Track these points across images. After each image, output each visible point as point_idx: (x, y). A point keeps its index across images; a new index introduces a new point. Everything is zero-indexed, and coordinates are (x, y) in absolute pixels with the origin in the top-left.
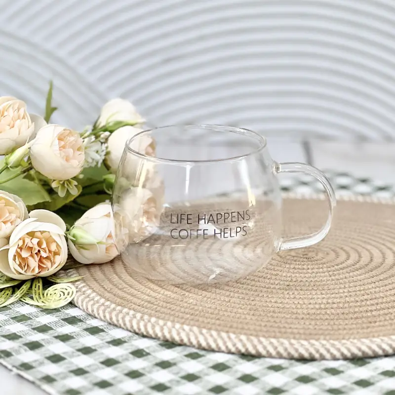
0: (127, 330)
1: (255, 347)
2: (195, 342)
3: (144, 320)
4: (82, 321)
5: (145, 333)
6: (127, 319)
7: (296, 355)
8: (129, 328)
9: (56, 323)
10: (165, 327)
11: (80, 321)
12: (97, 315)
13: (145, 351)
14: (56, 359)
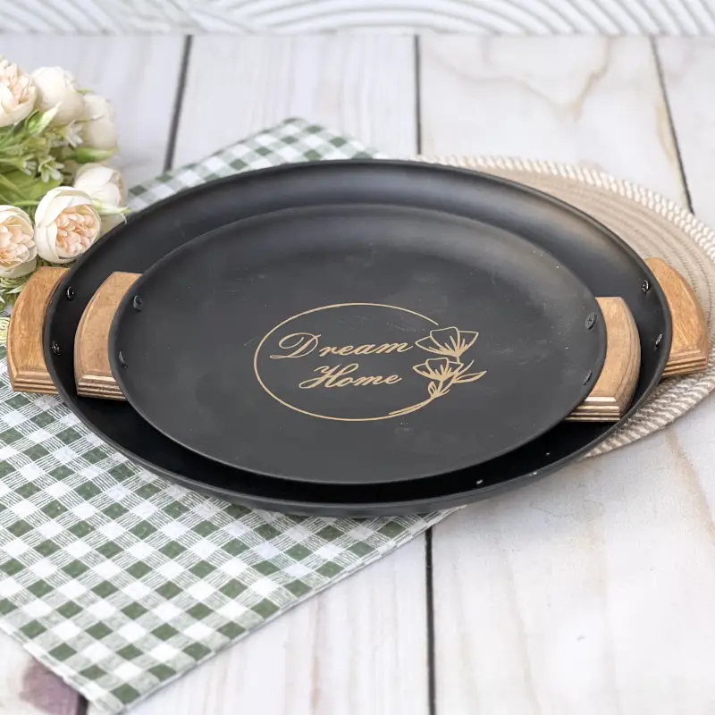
13: (60, 505)
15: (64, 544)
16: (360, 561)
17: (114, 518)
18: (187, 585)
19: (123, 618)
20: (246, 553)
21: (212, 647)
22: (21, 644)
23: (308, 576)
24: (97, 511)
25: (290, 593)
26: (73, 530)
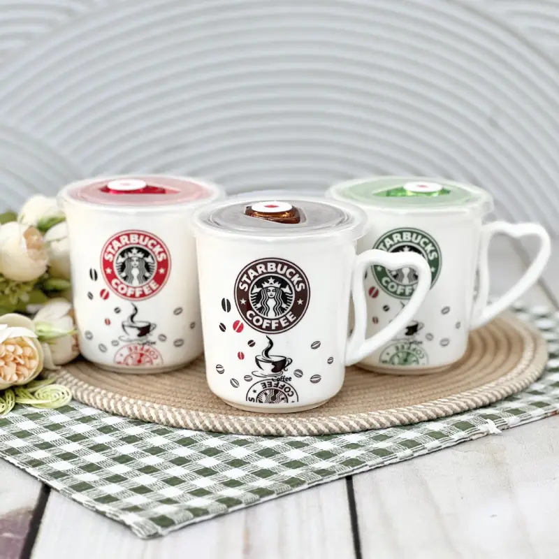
0: (98, 408)
1: (222, 424)
2: (163, 420)
3: (114, 399)
5: (115, 412)
6: (98, 398)
7: (263, 431)
8: (100, 407)
10: (135, 406)
13: (113, 427)
14: (23, 434)
15: (114, 446)
17: (161, 435)
18: (223, 470)
19: (164, 485)
20: (278, 456)
21: (243, 501)
23: (333, 467)
25: (316, 474)
26: (123, 439)
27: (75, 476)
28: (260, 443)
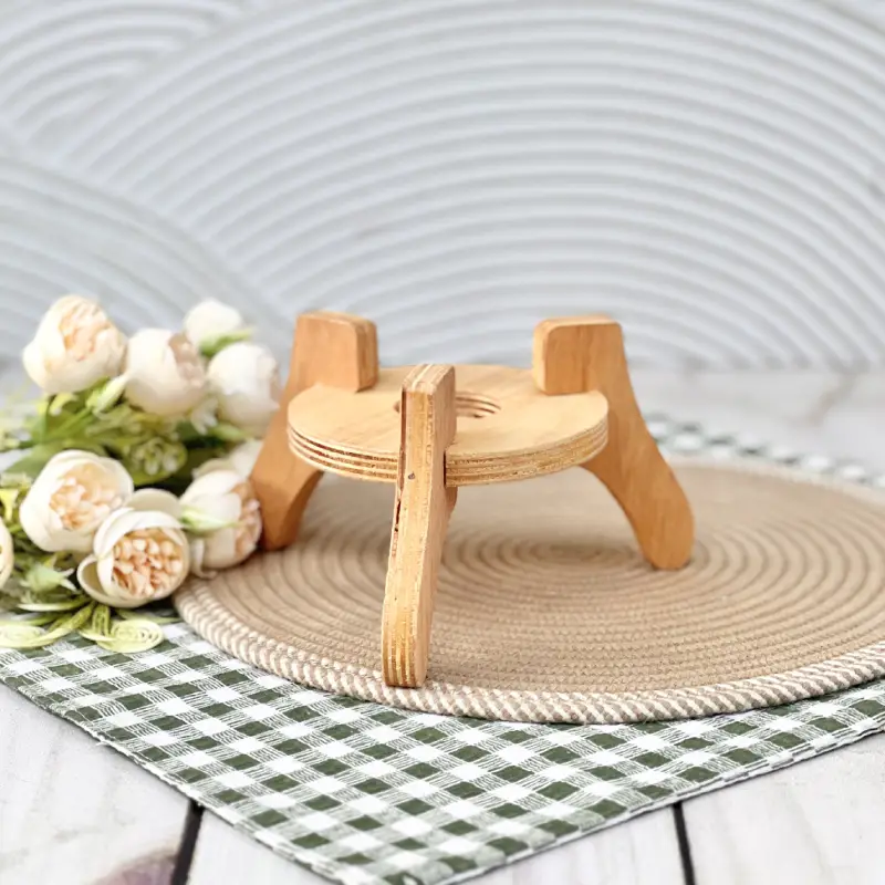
0: (283, 677)
3: (309, 662)
4: (213, 662)
6: (283, 661)
9: (171, 665)
10: (343, 674)
11: (209, 661)
12: (235, 654)
13: (310, 710)
14: (168, 723)
15: (314, 744)
16: (741, 769)
17: (386, 723)
18: (492, 787)
19: (400, 814)
20: (578, 761)
21: (529, 842)
22: (252, 832)
23: (666, 781)
24: (362, 716)
25: (642, 795)
26: (327, 732)
27: (257, 799)
28: (546, 738)
